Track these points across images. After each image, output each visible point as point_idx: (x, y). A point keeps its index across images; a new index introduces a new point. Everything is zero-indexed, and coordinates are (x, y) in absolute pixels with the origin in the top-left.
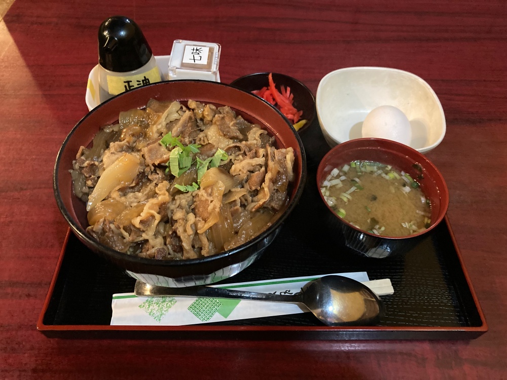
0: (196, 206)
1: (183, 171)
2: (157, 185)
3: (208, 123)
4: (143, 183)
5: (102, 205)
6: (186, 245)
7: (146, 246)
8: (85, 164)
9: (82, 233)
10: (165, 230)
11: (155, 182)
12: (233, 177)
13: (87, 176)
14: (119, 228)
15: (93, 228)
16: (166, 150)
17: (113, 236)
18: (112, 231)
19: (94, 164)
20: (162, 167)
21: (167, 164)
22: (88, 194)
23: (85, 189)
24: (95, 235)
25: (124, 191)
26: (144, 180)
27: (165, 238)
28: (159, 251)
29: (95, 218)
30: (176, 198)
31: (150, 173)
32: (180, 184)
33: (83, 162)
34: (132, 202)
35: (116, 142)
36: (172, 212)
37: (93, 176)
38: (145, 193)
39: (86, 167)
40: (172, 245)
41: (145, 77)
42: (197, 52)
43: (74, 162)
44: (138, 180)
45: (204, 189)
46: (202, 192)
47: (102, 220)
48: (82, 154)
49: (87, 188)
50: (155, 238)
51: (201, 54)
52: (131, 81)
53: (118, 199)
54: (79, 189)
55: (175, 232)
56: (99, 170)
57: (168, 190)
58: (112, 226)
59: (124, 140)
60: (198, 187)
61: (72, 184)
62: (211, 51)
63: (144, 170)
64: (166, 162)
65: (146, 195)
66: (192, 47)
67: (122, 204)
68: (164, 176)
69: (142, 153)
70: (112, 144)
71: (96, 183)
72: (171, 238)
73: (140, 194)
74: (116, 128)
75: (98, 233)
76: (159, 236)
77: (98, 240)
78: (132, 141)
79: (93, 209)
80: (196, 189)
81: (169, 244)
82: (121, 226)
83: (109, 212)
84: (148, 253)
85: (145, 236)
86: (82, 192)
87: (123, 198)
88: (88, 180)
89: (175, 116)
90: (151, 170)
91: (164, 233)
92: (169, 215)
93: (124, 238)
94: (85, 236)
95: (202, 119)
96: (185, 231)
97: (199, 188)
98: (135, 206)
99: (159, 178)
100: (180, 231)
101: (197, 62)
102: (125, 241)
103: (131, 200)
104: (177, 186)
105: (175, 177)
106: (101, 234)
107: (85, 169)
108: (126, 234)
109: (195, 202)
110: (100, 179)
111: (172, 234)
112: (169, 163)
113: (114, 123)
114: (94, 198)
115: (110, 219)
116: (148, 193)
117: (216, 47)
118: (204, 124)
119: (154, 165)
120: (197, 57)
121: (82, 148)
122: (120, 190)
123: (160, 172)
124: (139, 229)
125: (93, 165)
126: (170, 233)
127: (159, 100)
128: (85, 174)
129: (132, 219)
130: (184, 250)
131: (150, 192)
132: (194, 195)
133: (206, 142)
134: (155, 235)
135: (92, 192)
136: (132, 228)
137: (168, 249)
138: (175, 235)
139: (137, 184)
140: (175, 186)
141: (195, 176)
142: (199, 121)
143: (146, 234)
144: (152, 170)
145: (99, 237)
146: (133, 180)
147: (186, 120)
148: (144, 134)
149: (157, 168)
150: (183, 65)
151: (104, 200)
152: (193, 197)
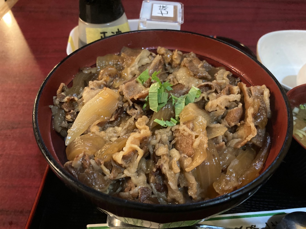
0: (177, 141)
1: (161, 106)
2: (135, 120)
3: (176, 67)
4: (121, 118)
5: (81, 139)
6: (172, 184)
7: (128, 185)
8: (66, 99)
9: (60, 170)
10: (147, 167)
11: (133, 117)
12: (209, 113)
13: (67, 110)
14: (99, 164)
15: (71, 163)
16: (143, 87)
17: (93, 173)
18: (92, 166)
19: (74, 99)
20: (140, 102)
21: (146, 99)
22: (66, 129)
23: (65, 124)
24: (73, 171)
25: (103, 126)
26: (122, 116)
27: (147, 175)
28: (143, 190)
29: (74, 152)
30: (156, 132)
31: (128, 108)
32: (160, 119)
33: (63, 97)
34: (111, 137)
35: (95, 81)
36: (154, 147)
37: (72, 111)
38: (125, 127)
39: (66, 102)
40: (156, 183)
41: (118, 29)
42: (164, 8)
43: (54, 97)
44: (117, 115)
45: (184, 124)
46: (182, 127)
47: (81, 155)
48: (63, 91)
49: (66, 122)
50: (138, 175)
51: (167, 10)
52: (106, 33)
53: (97, 133)
54: (59, 124)
55: (159, 169)
56: (78, 106)
57: (148, 124)
58: (93, 162)
59: (101, 79)
60: (176, 122)
61: (52, 119)
62: (175, 8)
63: (122, 106)
64: (145, 98)
65: (125, 129)
66: (159, 5)
67: (102, 138)
68: (142, 111)
69: (119, 90)
70: (90, 82)
71: (76, 118)
72: (155, 176)
73: (119, 129)
74: (93, 71)
75: (76, 169)
76: (142, 173)
77: (77, 176)
78: (109, 81)
79: (72, 143)
80: (175, 124)
81: (152, 182)
82: (102, 162)
83: (88, 146)
84: (131, 192)
85: (126, 173)
86: (61, 126)
87: (103, 132)
88: (67, 115)
89: (146, 60)
90: (129, 105)
91: (147, 170)
92: (151, 150)
93: (105, 175)
94: (63, 173)
95: (170, 64)
96: (171, 168)
97: (178, 123)
98: (115, 141)
99: (137, 113)
100: (165, 168)
101: (164, 15)
102: (105, 178)
103: (111, 135)
104: (156, 120)
105: (154, 111)
106: (80, 170)
107: (64, 104)
108: (106, 171)
109: (175, 137)
110: (80, 113)
111: (156, 171)
112: (148, 98)
113: (92, 67)
114: (73, 132)
115: (90, 153)
116: (128, 128)
117: (179, 5)
118: (172, 68)
119: (133, 100)
120: (164, 12)
121: (62, 84)
122: (99, 124)
123: (139, 107)
124: (120, 165)
125: (72, 100)
126: (155, 170)
127: (131, 47)
128: (65, 109)
129: (113, 154)
130: (169, 189)
131: (129, 126)
132: (173, 130)
133: (176, 83)
134: (137, 172)
135: (71, 126)
136: (114, 164)
137: (152, 188)
138: (160, 172)
139: (116, 119)
140: (155, 121)
141: (172, 112)
142: (167, 65)
143: (128, 170)
144: (131, 105)
145: (77, 174)
146: (112, 115)
147: (156, 64)
148: (119, 75)
149: (135, 104)
150: (152, 18)
151: (83, 134)
152: (172, 132)
